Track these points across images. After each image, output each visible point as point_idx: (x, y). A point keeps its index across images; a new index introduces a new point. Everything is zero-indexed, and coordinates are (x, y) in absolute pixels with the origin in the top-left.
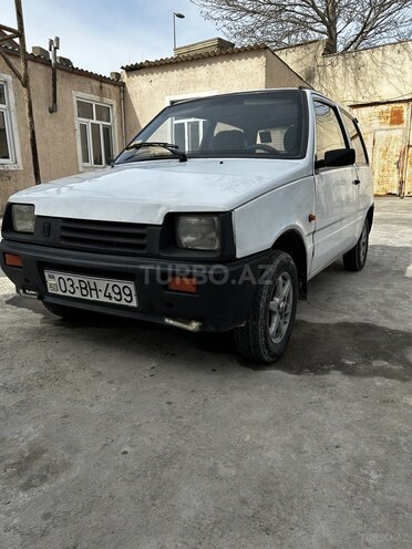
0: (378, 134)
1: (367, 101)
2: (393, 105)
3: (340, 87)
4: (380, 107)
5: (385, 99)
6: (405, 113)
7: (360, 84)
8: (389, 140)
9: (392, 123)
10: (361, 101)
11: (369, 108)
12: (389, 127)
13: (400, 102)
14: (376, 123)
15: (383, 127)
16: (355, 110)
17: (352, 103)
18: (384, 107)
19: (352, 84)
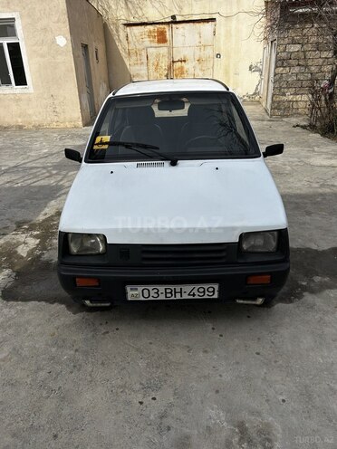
0: (150, 50)
1: (137, 21)
2: (158, 26)
3: (113, 7)
4: (148, 27)
5: (151, 20)
6: (167, 33)
7: (130, 5)
8: (158, 56)
9: (159, 42)
10: (133, 20)
11: (139, 27)
12: (157, 45)
13: (162, 23)
14: (147, 42)
15: (153, 45)
16: (128, 28)
17: (126, 22)
18: (151, 28)
19: (123, 5)
